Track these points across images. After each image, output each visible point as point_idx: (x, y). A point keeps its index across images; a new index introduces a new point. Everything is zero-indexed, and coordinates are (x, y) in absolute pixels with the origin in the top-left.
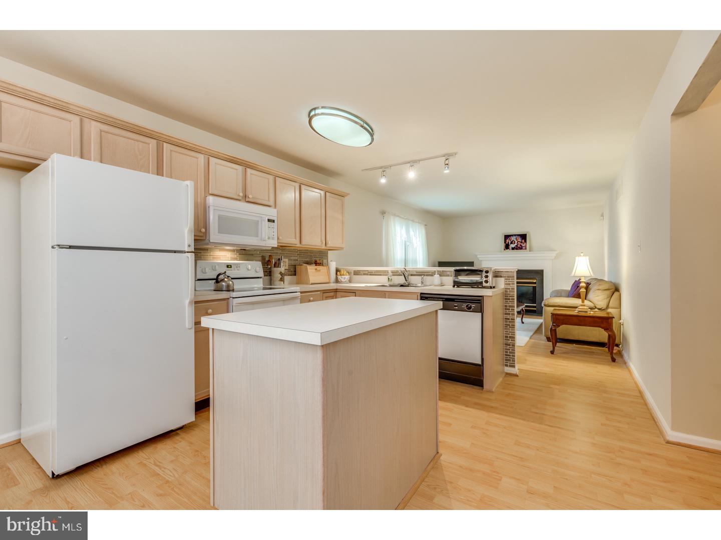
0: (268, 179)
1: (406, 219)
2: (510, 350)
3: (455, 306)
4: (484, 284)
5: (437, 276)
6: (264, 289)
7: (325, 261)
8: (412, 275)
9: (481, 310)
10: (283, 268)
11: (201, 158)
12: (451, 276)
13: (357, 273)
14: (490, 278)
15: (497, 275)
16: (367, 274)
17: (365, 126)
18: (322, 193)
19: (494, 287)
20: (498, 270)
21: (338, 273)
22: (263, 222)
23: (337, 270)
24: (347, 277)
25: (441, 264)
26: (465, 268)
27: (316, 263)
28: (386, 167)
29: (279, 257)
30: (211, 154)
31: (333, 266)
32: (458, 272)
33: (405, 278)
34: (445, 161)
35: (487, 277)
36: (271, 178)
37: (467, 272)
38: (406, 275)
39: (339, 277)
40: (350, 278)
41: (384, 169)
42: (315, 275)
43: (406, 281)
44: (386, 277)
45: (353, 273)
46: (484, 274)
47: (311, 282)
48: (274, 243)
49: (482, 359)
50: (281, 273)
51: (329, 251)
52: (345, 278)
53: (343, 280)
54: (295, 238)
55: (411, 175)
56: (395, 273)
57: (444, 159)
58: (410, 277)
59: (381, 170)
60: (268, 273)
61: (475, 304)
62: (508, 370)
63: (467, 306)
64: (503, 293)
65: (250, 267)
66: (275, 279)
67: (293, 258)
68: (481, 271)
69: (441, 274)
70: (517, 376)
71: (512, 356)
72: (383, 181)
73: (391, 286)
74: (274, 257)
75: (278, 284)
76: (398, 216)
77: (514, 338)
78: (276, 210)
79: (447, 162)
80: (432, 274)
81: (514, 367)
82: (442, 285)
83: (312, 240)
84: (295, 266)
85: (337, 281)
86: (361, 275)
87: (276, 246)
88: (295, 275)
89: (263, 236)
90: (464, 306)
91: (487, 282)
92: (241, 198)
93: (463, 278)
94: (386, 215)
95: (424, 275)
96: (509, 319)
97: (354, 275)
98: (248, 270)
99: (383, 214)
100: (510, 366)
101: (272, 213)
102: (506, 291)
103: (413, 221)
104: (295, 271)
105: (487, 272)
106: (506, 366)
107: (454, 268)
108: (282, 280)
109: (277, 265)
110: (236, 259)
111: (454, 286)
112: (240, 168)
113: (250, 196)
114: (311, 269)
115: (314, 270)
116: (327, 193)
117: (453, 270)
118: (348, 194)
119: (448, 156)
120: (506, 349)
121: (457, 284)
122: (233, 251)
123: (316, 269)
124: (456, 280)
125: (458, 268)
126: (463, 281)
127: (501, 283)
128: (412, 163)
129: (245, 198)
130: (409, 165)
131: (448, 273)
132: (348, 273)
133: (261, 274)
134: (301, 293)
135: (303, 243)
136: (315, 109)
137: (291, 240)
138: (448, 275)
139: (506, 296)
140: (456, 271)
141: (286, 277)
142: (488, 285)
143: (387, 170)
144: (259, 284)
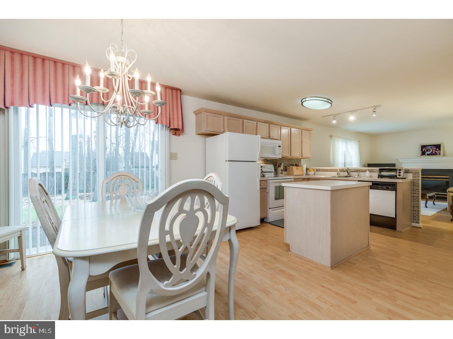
0: (278, 128)
1: (346, 139)
2: (416, 213)
3: (379, 187)
4: (398, 177)
5: (368, 173)
6: (274, 177)
7: (300, 164)
8: (352, 172)
9: (395, 190)
10: (282, 168)
11: (255, 123)
12: (377, 172)
13: (318, 170)
14: (402, 174)
15: (407, 171)
16: (324, 171)
17: (329, 101)
18: (301, 130)
19: (405, 178)
20: (408, 169)
21: (308, 170)
22: (276, 147)
23: (307, 169)
24: (313, 172)
25: (370, 165)
26: (387, 168)
27: (296, 165)
28: (336, 115)
29: (280, 163)
30: (258, 121)
31: (305, 167)
32: (381, 170)
33: (348, 173)
34: (373, 110)
35: (400, 173)
36: (279, 127)
37: (388, 170)
38: (349, 172)
39: (309, 172)
40: (314, 173)
41: (335, 116)
42: (296, 171)
43: (348, 174)
44: (336, 173)
45: (316, 170)
46: (398, 171)
47: (295, 174)
48: (280, 157)
49: (396, 215)
50: (281, 170)
51: (302, 159)
52: (311, 173)
53: (311, 174)
54: (289, 154)
55: (352, 118)
56: (342, 170)
57: (373, 108)
58: (351, 172)
59: (333, 116)
60: (276, 170)
61: (392, 187)
62: (414, 224)
63: (386, 187)
64: (411, 182)
65: (269, 167)
66: (279, 173)
67: (285, 163)
68: (396, 170)
69: (370, 171)
70: (421, 228)
71: (417, 217)
72: (334, 122)
73: (338, 177)
74: (278, 163)
75: (280, 175)
76: (340, 137)
77: (419, 207)
78: (281, 141)
79: (374, 111)
80: (365, 171)
81: (419, 223)
82: (371, 177)
83: (296, 154)
84: (286, 167)
85: (307, 174)
86: (321, 171)
87: (281, 158)
88: (286, 171)
89: (276, 154)
90: (385, 187)
91: (400, 175)
92: (267, 137)
93: (384, 173)
94: (332, 138)
95: (360, 172)
96: (416, 196)
97: (316, 171)
98: (268, 168)
99: (331, 137)
100: (416, 223)
101: (279, 143)
102: (413, 181)
103: (350, 139)
104: (286, 169)
105: (400, 170)
106: (414, 222)
107: (379, 168)
108: (282, 173)
109: (279, 166)
110: (262, 164)
111: (378, 178)
112: (267, 125)
113: (271, 136)
114: (294, 168)
115: (296, 169)
116: (303, 130)
117: (378, 169)
118: (313, 129)
119: (375, 108)
120: (413, 213)
121: (381, 176)
122: (262, 160)
123: (297, 168)
124: (380, 174)
125: (381, 168)
126: (385, 175)
127: (410, 177)
128: (352, 112)
129: (269, 138)
130: (350, 113)
131: (375, 171)
132: (313, 170)
133: (273, 170)
134: (294, 179)
135: (292, 155)
136: (305, 98)
137: (287, 155)
138: (375, 172)
139: (413, 184)
140: (380, 169)
141: (283, 172)
142: (401, 177)
143: (337, 116)
144: (273, 174)
